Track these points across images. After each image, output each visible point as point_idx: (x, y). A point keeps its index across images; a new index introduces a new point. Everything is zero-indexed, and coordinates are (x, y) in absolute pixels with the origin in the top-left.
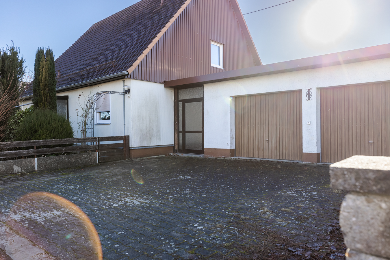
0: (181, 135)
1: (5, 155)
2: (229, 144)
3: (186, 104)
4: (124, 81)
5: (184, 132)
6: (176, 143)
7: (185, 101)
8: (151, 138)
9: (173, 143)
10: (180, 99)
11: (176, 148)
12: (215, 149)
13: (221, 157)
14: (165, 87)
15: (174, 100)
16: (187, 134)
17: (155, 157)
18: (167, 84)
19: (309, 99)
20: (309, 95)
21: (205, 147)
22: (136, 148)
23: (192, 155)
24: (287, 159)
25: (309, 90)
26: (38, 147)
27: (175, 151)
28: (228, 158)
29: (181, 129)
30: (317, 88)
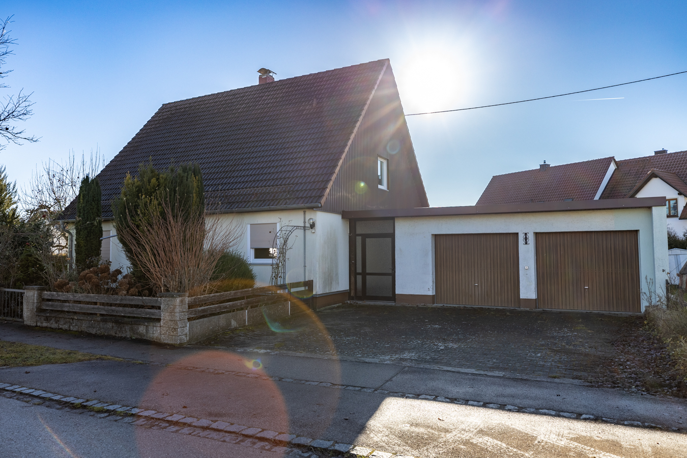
0: (359, 278)
1: (226, 307)
2: (431, 290)
3: (368, 240)
4: (305, 213)
5: (364, 274)
6: (353, 287)
7: (365, 237)
8: (331, 283)
9: (348, 288)
10: (358, 232)
11: (352, 294)
12: (411, 295)
13: (421, 305)
14: (343, 218)
15: (350, 234)
16: (368, 277)
17: (335, 305)
18: (345, 215)
19: (526, 243)
20: (526, 239)
21: (397, 292)
22: (321, 295)
23: (377, 303)
24: (500, 305)
25: (526, 234)
26: (248, 297)
27: (351, 298)
28: (430, 305)
29: (359, 270)
30: (534, 233)
